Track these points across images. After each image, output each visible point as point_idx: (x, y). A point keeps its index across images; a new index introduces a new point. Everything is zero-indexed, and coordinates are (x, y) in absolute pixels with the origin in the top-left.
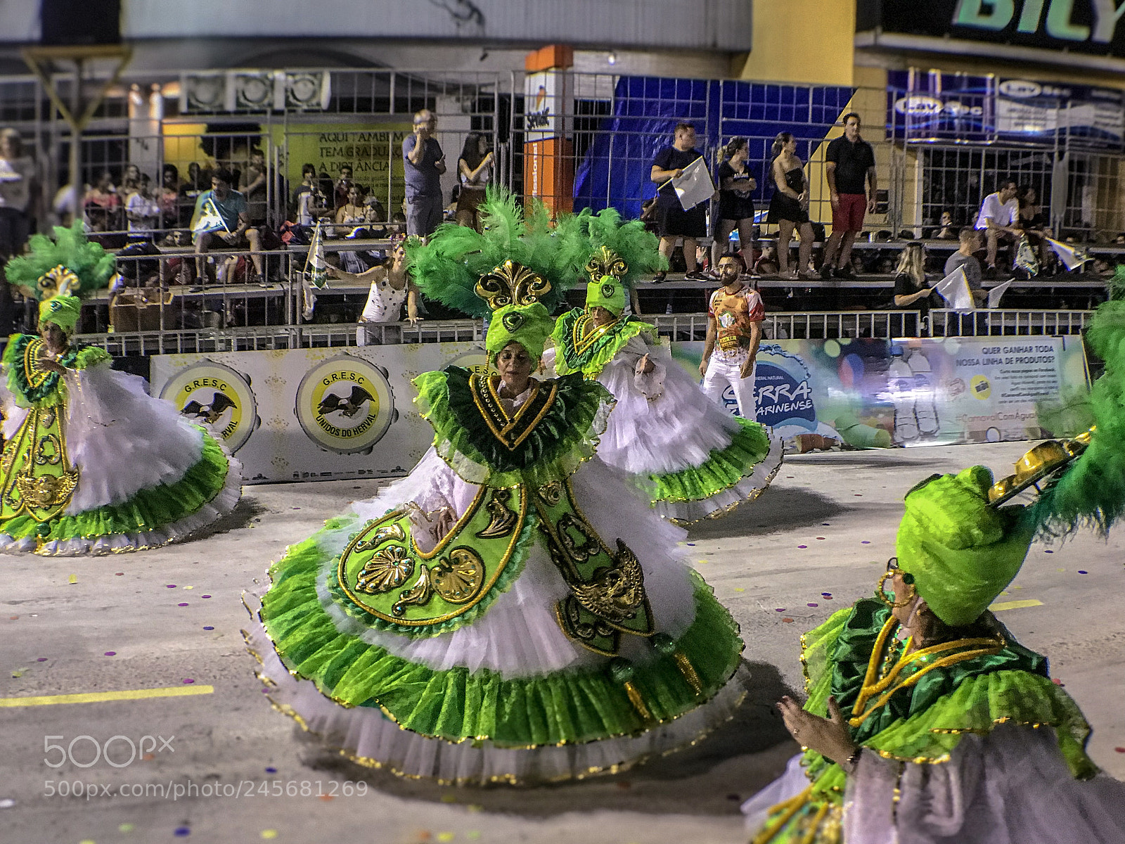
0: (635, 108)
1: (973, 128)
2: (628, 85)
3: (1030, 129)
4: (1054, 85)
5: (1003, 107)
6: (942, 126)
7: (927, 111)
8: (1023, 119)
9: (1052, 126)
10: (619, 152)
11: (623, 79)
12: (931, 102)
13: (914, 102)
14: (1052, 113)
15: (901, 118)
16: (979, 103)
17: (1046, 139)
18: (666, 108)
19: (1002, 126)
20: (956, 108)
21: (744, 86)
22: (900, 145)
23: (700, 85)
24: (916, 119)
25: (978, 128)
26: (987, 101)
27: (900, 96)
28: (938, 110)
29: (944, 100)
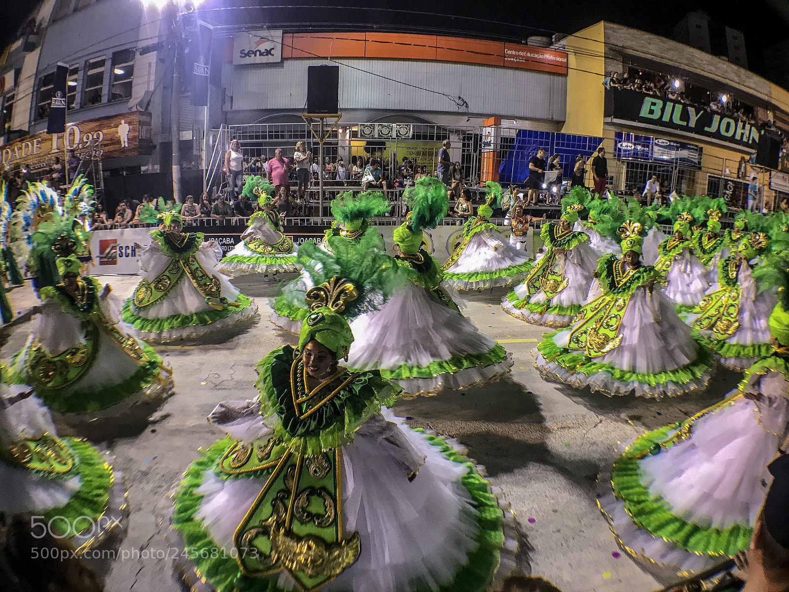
0: (524, 142)
1: (645, 156)
2: (522, 133)
3: (665, 157)
4: (674, 142)
5: (656, 148)
6: (634, 154)
7: (629, 148)
8: (663, 154)
9: (673, 157)
10: (517, 157)
11: (520, 131)
12: (630, 144)
13: (625, 144)
14: (673, 152)
15: (620, 150)
16: (648, 147)
17: (670, 162)
18: (535, 142)
19: (655, 156)
20: (639, 147)
21: (564, 135)
22: (619, 160)
23: (548, 134)
24: (625, 151)
25: (647, 156)
26: (650, 146)
27: (620, 142)
28: (633, 148)
29: (635, 144)
